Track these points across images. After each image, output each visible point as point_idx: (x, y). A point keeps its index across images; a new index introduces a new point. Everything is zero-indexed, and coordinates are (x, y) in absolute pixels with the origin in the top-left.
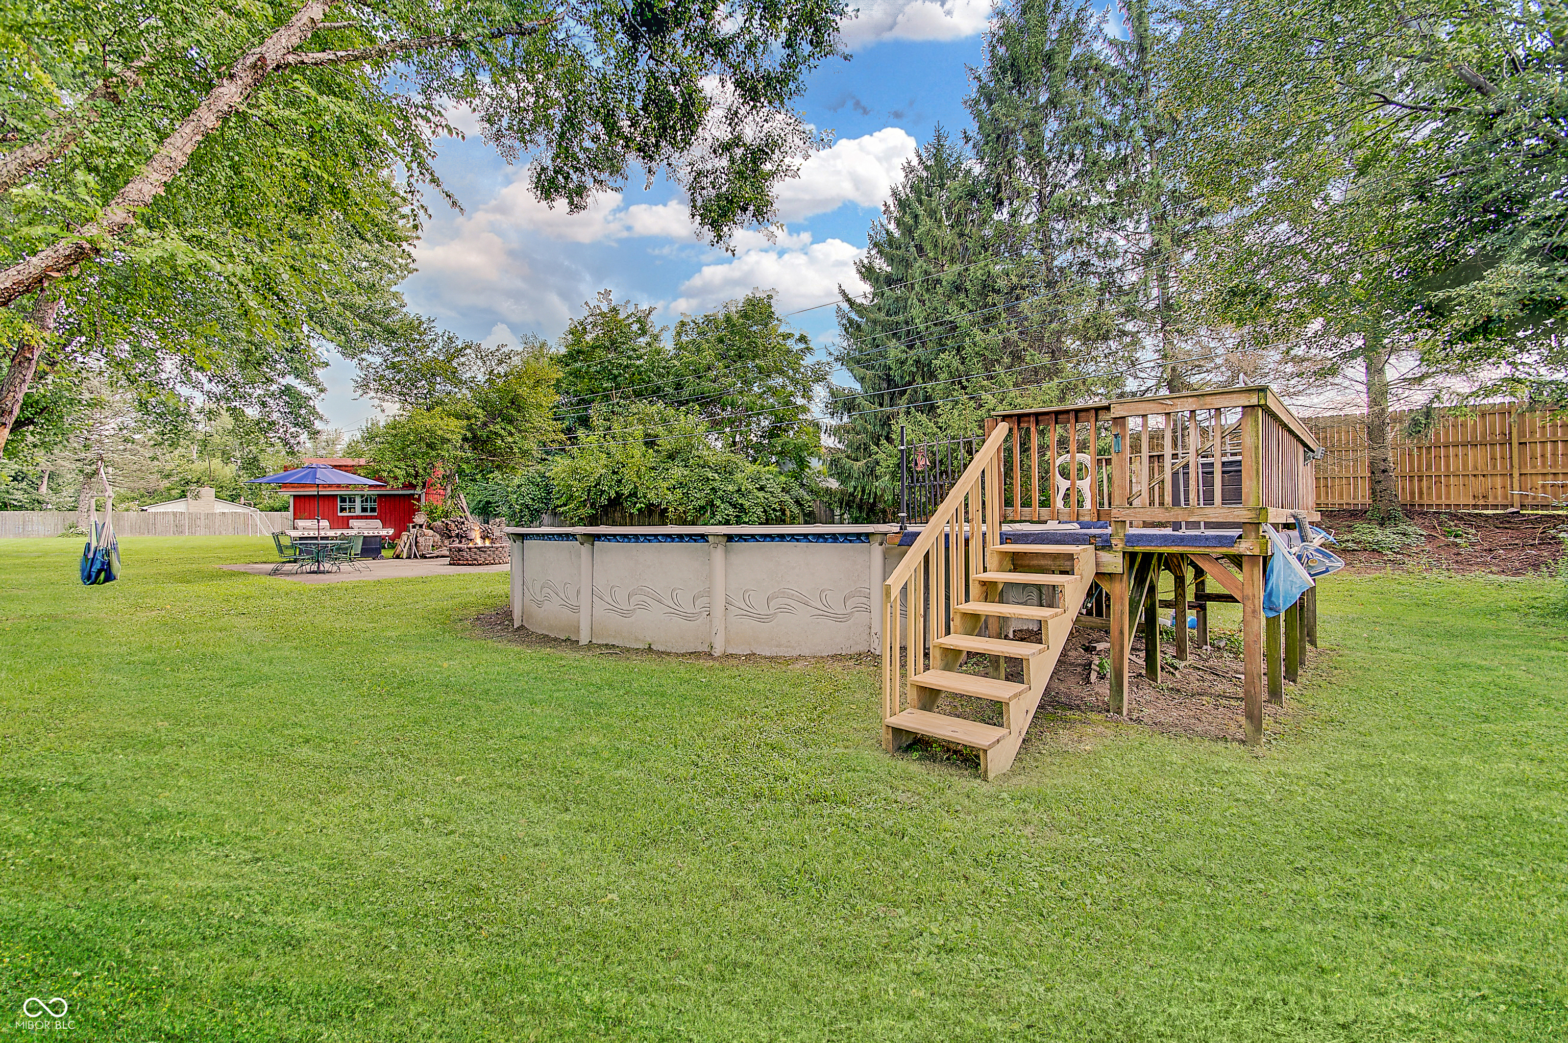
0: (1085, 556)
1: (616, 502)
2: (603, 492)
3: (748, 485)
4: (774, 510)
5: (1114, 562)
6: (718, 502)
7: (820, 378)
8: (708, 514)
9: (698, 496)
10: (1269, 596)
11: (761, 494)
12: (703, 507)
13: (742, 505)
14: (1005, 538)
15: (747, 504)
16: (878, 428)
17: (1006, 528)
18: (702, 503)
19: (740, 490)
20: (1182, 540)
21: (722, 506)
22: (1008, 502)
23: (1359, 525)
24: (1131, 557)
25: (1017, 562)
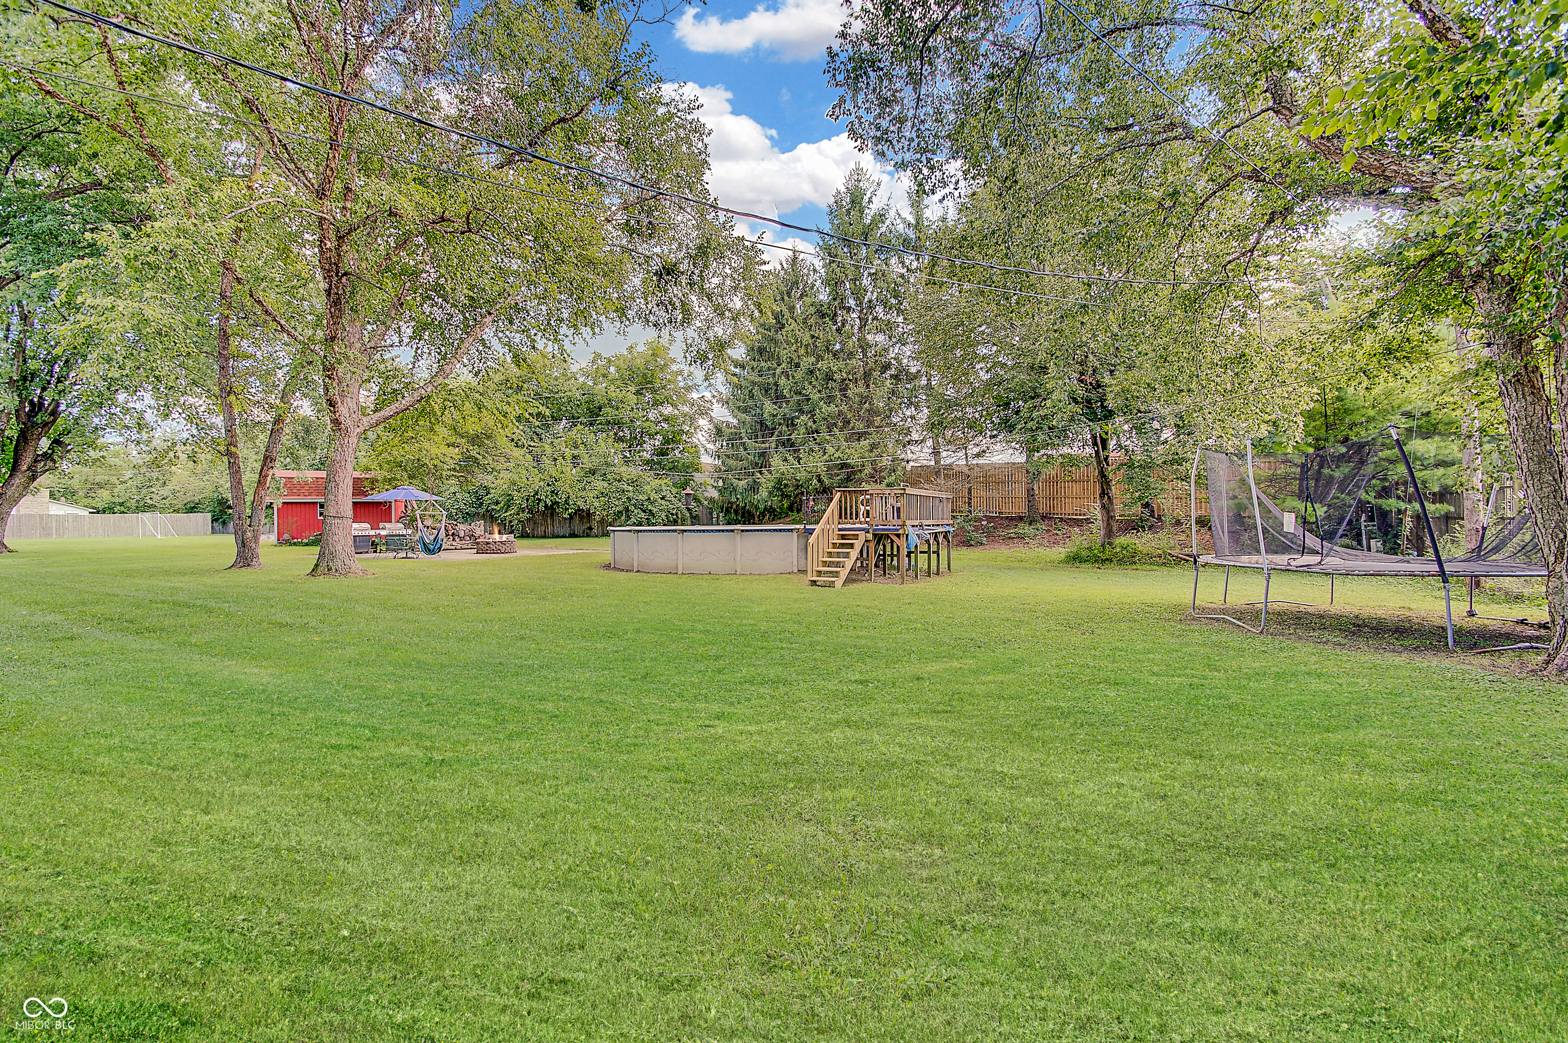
0: (862, 534)
1: (551, 510)
2: (540, 500)
3: (653, 496)
4: (672, 514)
5: (870, 536)
6: (632, 508)
7: (704, 412)
8: (623, 518)
9: (617, 503)
10: (908, 545)
11: (663, 502)
12: (621, 512)
13: (650, 510)
14: (840, 530)
15: (654, 510)
16: (757, 458)
17: (840, 526)
18: (620, 508)
19: (649, 499)
20: (886, 530)
21: (636, 511)
22: (840, 517)
23: (1021, 525)
24: (875, 535)
25: (843, 537)
